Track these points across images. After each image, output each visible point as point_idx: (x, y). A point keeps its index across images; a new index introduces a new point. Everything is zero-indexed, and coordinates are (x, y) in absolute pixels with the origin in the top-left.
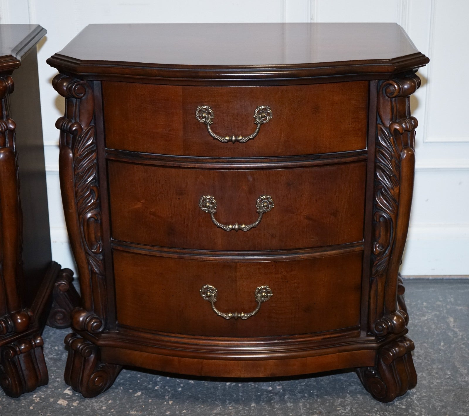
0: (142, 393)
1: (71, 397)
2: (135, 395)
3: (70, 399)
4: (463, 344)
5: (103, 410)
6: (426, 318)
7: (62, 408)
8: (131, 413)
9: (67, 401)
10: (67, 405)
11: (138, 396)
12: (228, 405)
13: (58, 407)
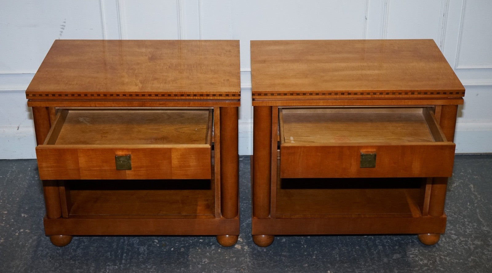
0: (286, 240)
1: (242, 243)
2: (282, 241)
3: (242, 245)
4: (482, 204)
5: (265, 252)
6: (455, 185)
7: (238, 250)
8: (283, 253)
9: (241, 245)
10: (241, 248)
11: (284, 242)
12: (342, 248)
13: (236, 249)
